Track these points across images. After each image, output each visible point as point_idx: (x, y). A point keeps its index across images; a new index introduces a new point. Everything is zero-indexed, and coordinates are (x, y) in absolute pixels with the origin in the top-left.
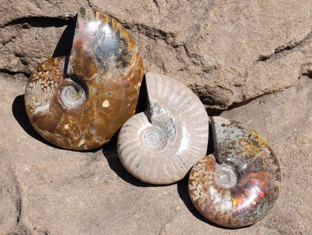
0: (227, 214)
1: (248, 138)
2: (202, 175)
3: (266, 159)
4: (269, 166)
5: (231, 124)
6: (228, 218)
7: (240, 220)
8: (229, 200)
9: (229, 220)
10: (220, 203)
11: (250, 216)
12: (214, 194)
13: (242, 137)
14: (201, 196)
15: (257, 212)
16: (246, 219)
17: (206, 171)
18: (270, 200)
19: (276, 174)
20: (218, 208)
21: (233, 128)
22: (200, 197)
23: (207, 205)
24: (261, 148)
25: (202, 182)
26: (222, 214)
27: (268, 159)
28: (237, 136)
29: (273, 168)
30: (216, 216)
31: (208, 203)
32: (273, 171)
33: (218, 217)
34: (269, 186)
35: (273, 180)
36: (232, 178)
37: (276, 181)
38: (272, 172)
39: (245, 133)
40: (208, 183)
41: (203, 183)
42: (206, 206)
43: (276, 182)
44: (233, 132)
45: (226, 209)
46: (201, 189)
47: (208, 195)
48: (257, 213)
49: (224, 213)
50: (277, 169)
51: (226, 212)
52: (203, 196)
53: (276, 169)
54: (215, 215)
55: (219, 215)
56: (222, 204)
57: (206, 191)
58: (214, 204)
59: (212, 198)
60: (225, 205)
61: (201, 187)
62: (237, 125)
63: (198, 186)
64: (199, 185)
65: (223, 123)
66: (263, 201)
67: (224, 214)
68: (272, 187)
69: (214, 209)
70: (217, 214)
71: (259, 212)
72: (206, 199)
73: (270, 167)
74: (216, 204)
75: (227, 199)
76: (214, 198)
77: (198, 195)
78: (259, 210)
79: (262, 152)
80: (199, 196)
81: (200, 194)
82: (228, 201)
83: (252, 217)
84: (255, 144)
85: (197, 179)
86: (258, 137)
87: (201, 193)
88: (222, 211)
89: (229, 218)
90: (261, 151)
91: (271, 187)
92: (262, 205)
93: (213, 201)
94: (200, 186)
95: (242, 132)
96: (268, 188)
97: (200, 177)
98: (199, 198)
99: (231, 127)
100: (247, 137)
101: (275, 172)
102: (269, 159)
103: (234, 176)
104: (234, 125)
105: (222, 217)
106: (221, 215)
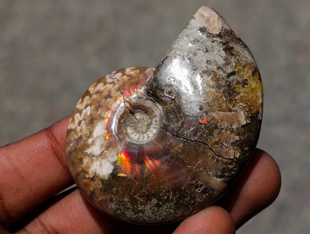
0: (94, 181)
1: (224, 75)
2: (106, 93)
3: (226, 130)
4: (222, 144)
5: (219, 36)
6: (92, 190)
7: (110, 206)
8: (112, 161)
9: (92, 193)
10: (96, 157)
11: (129, 208)
12: (98, 137)
13: (215, 68)
14: (79, 127)
15: (146, 208)
16: (120, 209)
17: (117, 91)
18: (183, 204)
19: (225, 166)
20: (88, 163)
21: (216, 44)
22: (76, 128)
23: (75, 147)
24: (233, 107)
25: (98, 105)
26: (87, 176)
27: (229, 132)
28: (207, 61)
29: (227, 153)
30: (78, 175)
31: (80, 145)
32: (224, 158)
33: (79, 177)
34: (193, 179)
35: (211, 173)
36: (153, 128)
37: (217, 177)
38: (220, 158)
39: (227, 64)
40: (103, 113)
41: (97, 109)
42: (73, 149)
43: (215, 178)
44: (207, 51)
45: (98, 172)
46: (88, 116)
47: (88, 132)
48: (145, 210)
49: (91, 177)
50: (236, 158)
51: (93, 178)
52: (81, 130)
53: (232, 157)
54: (77, 172)
55: (82, 174)
56: (97, 160)
57: (90, 125)
58: (86, 152)
59: (90, 141)
60: (101, 165)
61: (89, 114)
62: (227, 43)
63: (87, 108)
64: (89, 108)
65: (206, 26)
66: (165, 198)
67: (89, 178)
68: (200, 183)
69: (81, 160)
70: (80, 172)
71: (150, 211)
72: (81, 137)
73: (222, 147)
74: (89, 156)
75: (110, 157)
76: (93, 143)
77: (77, 122)
78: (150, 208)
79: (229, 113)
80: (76, 126)
81: (80, 123)
82: (108, 161)
83: (133, 213)
84: (227, 94)
85: (94, 96)
86: (247, 84)
87: (83, 122)
88: (90, 172)
89: (94, 189)
90: (230, 110)
91: (197, 182)
92: (161, 203)
93: (88, 146)
94: (88, 111)
95: (225, 59)
96: (191, 180)
97: (100, 95)
98: (74, 128)
99: (213, 42)
100: (225, 72)
101: (225, 161)
102: (231, 132)
103: (156, 126)
104: (221, 41)
105: (85, 181)
106: (85, 178)
